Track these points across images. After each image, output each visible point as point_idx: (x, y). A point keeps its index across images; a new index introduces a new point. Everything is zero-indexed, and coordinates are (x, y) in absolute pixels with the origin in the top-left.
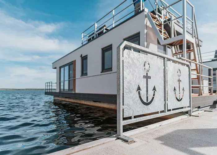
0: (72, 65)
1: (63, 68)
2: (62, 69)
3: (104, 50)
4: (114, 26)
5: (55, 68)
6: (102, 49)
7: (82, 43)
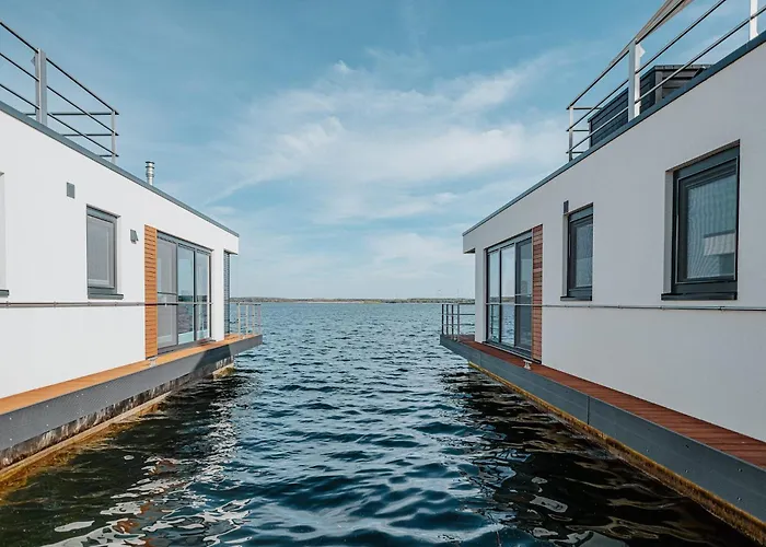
0: (527, 244)
1: (497, 254)
2: (494, 258)
3: (683, 175)
4: (754, 34)
5: (473, 251)
6: (675, 173)
7: (570, 152)
